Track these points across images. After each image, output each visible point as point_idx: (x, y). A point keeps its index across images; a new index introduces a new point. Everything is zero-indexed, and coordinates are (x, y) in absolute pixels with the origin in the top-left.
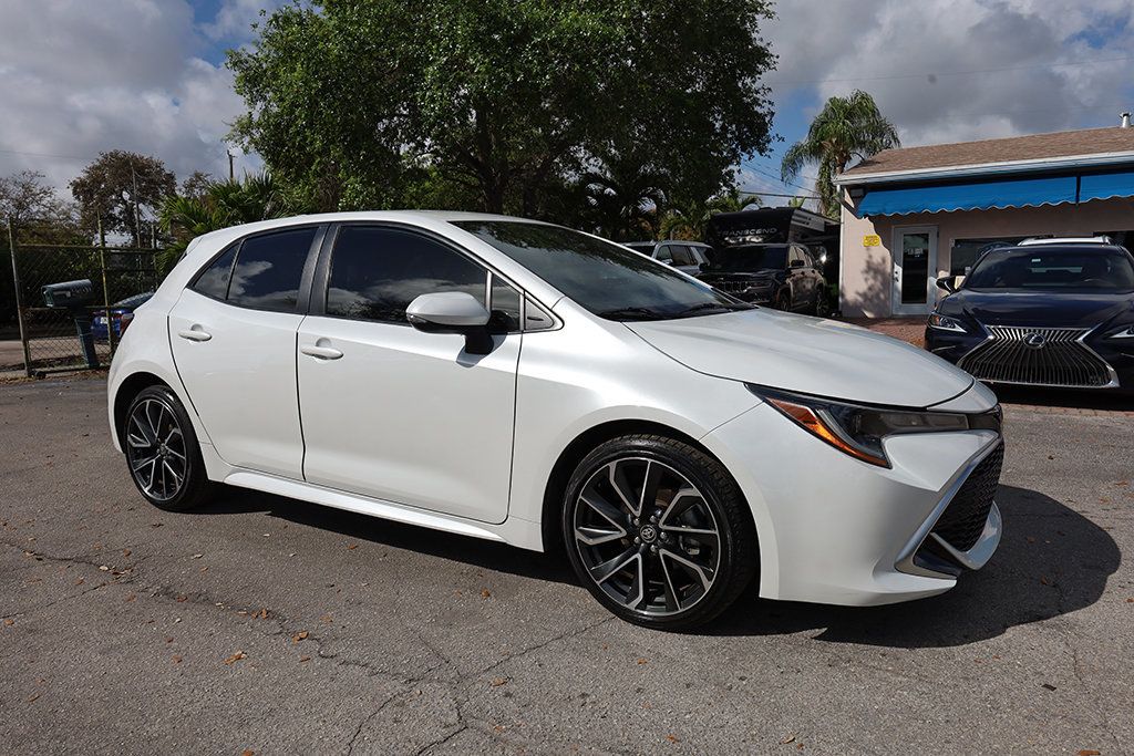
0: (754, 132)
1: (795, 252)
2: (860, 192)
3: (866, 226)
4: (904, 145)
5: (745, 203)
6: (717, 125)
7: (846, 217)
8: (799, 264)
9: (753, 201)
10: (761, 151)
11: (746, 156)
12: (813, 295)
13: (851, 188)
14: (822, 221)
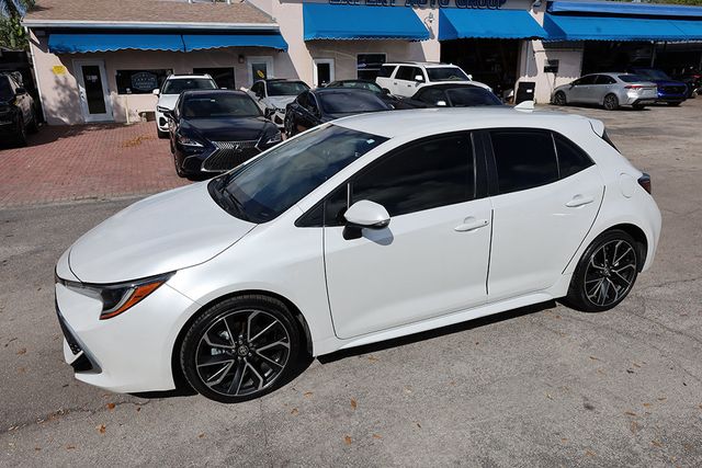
3: (54, 59)
7: (34, 50)
8: (23, 91)
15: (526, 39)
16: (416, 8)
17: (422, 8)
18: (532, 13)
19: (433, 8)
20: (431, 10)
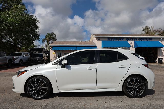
0: (37, 37)
1: (44, 55)
2: (52, 47)
3: (53, 51)
4: (57, 41)
5: (35, 47)
6: (31, 35)
7: (50, 50)
8: (45, 56)
9: (36, 46)
10: (38, 40)
11: (36, 40)
12: (46, 61)
13: (51, 46)
14: (47, 50)
15: (159, 47)
16: (128, 41)
17: (130, 41)
18: (160, 42)
19: (133, 41)
20: (132, 41)
